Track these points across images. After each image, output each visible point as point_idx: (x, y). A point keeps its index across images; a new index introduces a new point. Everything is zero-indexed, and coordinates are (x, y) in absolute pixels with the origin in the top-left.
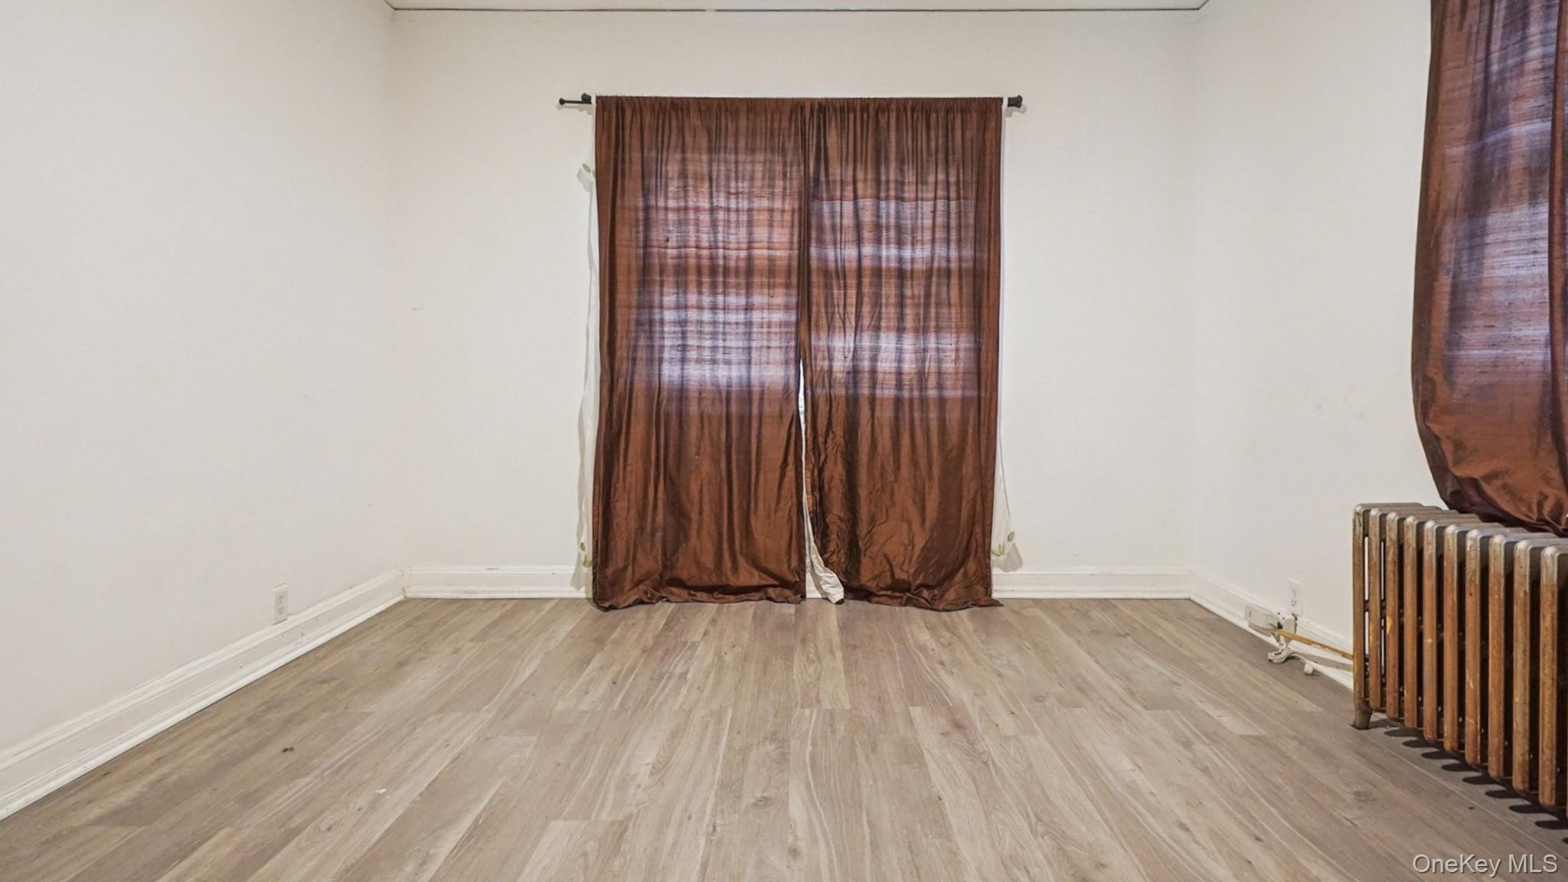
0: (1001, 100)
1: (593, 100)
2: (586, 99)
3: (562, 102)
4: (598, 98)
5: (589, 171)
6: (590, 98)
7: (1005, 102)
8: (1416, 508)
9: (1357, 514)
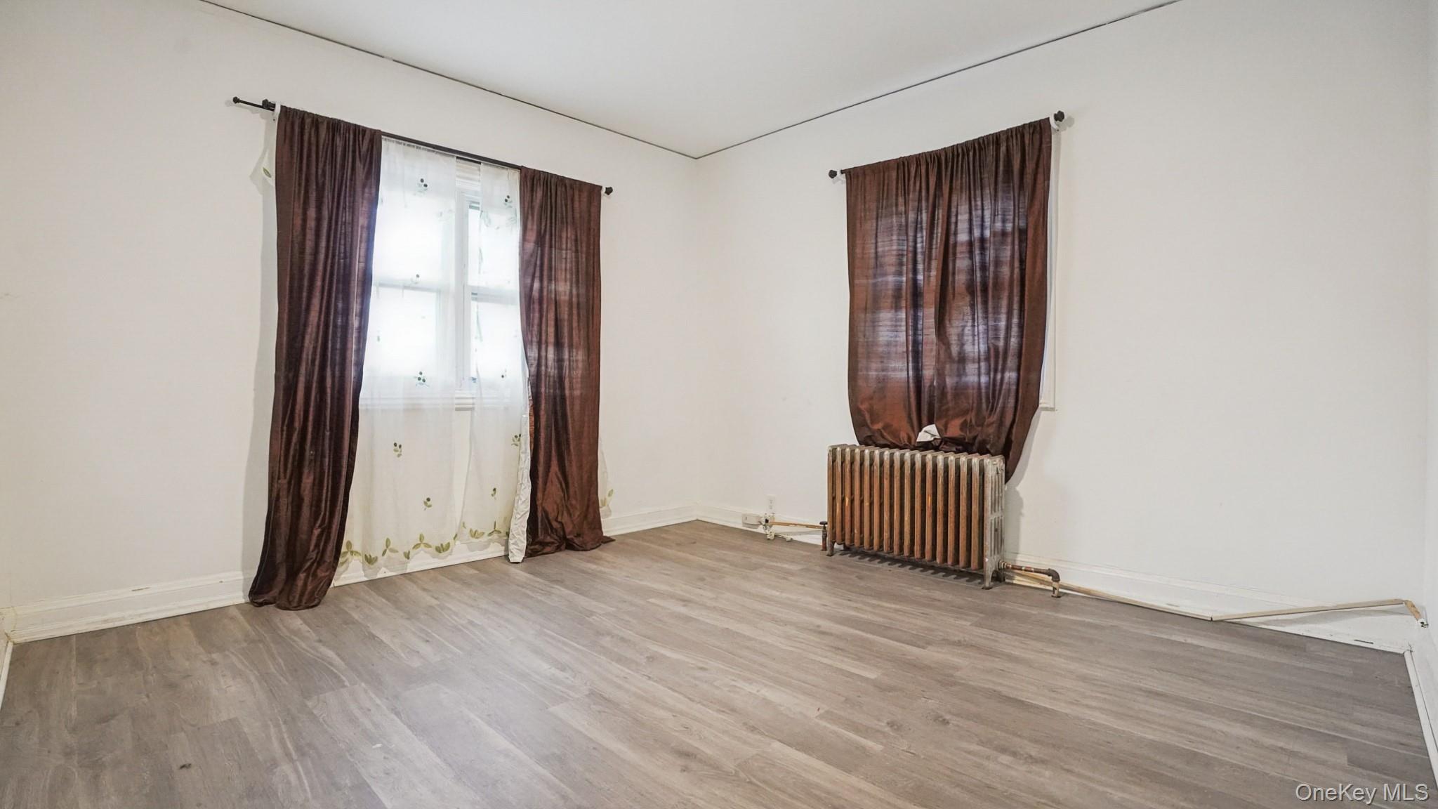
0: (601, 187)
1: (278, 109)
2: (268, 106)
3: (236, 100)
4: (282, 107)
5: (270, 176)
6: (274, 106)
7: (604, 190)
8: (844, 447)
9: (830, 451)
